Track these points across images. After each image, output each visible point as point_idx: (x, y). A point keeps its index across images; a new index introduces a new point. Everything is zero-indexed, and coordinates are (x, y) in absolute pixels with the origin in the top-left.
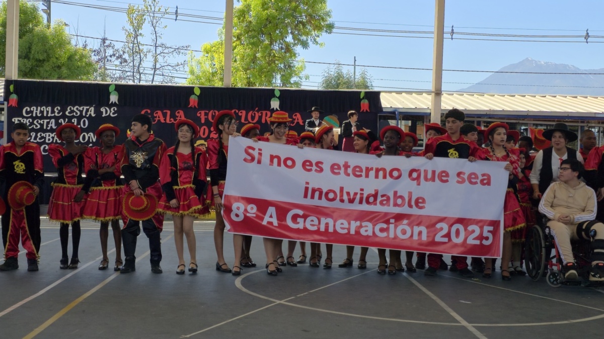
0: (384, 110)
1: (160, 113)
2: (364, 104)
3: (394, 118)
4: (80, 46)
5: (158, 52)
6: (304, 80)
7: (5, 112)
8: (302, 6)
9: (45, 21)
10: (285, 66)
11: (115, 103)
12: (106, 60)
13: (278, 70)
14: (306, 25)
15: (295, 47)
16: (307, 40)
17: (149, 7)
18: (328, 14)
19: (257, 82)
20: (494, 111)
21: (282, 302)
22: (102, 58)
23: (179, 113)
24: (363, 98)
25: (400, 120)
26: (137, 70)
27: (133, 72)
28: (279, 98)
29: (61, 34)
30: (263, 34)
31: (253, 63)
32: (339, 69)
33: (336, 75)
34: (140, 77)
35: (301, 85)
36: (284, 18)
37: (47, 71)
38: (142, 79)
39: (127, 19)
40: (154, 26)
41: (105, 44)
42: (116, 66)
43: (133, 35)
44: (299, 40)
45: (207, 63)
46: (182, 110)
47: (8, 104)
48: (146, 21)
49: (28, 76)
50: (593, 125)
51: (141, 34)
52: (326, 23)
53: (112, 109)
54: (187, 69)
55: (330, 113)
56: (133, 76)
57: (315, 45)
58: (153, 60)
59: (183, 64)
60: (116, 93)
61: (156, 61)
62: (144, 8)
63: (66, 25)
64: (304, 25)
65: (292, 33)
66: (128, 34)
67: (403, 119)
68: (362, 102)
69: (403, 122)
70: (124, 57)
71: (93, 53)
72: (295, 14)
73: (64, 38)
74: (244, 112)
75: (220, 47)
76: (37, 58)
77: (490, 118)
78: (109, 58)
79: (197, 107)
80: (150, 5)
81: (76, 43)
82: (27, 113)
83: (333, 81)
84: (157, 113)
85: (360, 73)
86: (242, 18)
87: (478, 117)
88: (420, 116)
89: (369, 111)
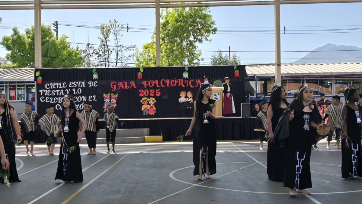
0: (248, 76)
1: (121, 83)
2: (236, 73)
3: (253, 80)
4: (75, 48)
5: (118, 50)
6: (201, 61)
7: (35, 87)
8: (198, 19)
9: (55, 36)
10: (190, 54)
11: (96, 79)
12: (90, 55)
13: (186, 56)
14: (201, 30)
15: (195, 43)
16: (202, 38)
17: (113, 25)
18: (213, 23)
19: (174, 64)
20: (312, 73)
21: (197, 185)
22: (87, 55)
23: (132, 83)
24: (236, 69)
25: (258, 81)
26: (107, 60)
27: (105, 62)
28: (188, 71)
29: (64, 42)
30: (177, 36)
31: (172, 53)
32: (220, 54)
33: (219, 58)
34: (109, 64)
35: (199, 64)
36: (188, 27)
37: (57, 63)
38: (110, 65)
39: (101, 32)
40: (116, 35)
41: (89, 47)
42: (95, 59)
43: (105, 41)
44: (197, 39)
45: (146, 54)
46: (134, 81)
47: (37, 82)
48: (111, 33)
49: (47, 66)
51: (108, 40)
52: (212, 28)
53: (95, 82)
54: (135, 58)
55: (217, 79)
56: (105, 64)
57: (206, 41)
58: (116, 54)
59: (133, 56)
60: (96, 73)
61: (117, 55)
62: (109, 25)
63: (67, 37)
64: (200, 30)
65: (193, 35)
66: (101, 40)
67: (259, 81)
68: (235, 71)
70: (99, 53)
71: (82, 52)
72: (194, 24)
73: (66, 45)
74: (168, 80)
75: (153, 45)
76: (52, 56)
77: (310, 77)
78: (91, 54)
79: (142, 79)
80: (113, 24)
81: (73, 47)
82: (48, 87)
83: (217, 61)
84: (120, 83)
85: (233, 56)
86: (164, 28)
87: (303, 77)
88: (269, 78)
89: (239, 76)
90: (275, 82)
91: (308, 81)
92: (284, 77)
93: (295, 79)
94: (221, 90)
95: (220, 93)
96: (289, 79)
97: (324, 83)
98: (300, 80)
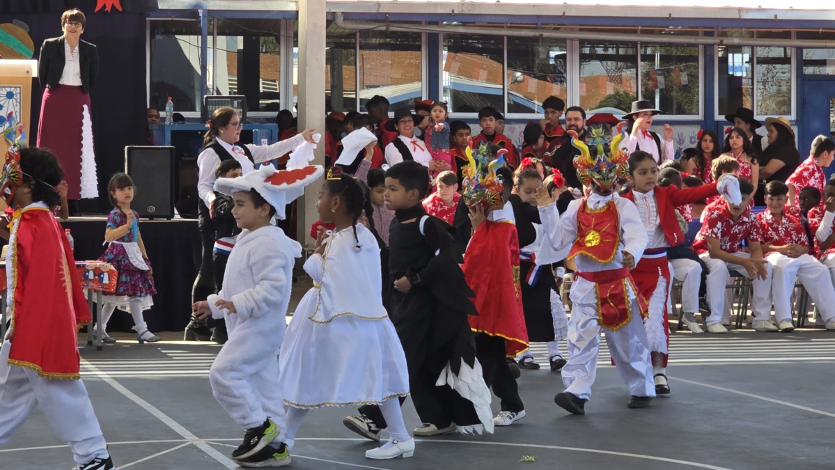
0: (164, 7)
3: (192, 29)
20: (473, 5)
25: (209, 35)
50: (736, 41)
55: (5, 16)
67: (221, 33)
69: (222, 40)
77: (464, 24)
87: (430, 23)
88: (268, 20)
89: (120, 9)
90: (296, 45)
91: (460, 44)
92: (340, 21)
93: (392, 29)
94: (25, 75)
95: (16, 91)
96: (368, 30)
97: (534, 54)
98: (419, 35)
